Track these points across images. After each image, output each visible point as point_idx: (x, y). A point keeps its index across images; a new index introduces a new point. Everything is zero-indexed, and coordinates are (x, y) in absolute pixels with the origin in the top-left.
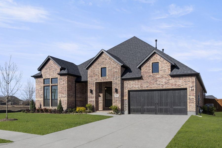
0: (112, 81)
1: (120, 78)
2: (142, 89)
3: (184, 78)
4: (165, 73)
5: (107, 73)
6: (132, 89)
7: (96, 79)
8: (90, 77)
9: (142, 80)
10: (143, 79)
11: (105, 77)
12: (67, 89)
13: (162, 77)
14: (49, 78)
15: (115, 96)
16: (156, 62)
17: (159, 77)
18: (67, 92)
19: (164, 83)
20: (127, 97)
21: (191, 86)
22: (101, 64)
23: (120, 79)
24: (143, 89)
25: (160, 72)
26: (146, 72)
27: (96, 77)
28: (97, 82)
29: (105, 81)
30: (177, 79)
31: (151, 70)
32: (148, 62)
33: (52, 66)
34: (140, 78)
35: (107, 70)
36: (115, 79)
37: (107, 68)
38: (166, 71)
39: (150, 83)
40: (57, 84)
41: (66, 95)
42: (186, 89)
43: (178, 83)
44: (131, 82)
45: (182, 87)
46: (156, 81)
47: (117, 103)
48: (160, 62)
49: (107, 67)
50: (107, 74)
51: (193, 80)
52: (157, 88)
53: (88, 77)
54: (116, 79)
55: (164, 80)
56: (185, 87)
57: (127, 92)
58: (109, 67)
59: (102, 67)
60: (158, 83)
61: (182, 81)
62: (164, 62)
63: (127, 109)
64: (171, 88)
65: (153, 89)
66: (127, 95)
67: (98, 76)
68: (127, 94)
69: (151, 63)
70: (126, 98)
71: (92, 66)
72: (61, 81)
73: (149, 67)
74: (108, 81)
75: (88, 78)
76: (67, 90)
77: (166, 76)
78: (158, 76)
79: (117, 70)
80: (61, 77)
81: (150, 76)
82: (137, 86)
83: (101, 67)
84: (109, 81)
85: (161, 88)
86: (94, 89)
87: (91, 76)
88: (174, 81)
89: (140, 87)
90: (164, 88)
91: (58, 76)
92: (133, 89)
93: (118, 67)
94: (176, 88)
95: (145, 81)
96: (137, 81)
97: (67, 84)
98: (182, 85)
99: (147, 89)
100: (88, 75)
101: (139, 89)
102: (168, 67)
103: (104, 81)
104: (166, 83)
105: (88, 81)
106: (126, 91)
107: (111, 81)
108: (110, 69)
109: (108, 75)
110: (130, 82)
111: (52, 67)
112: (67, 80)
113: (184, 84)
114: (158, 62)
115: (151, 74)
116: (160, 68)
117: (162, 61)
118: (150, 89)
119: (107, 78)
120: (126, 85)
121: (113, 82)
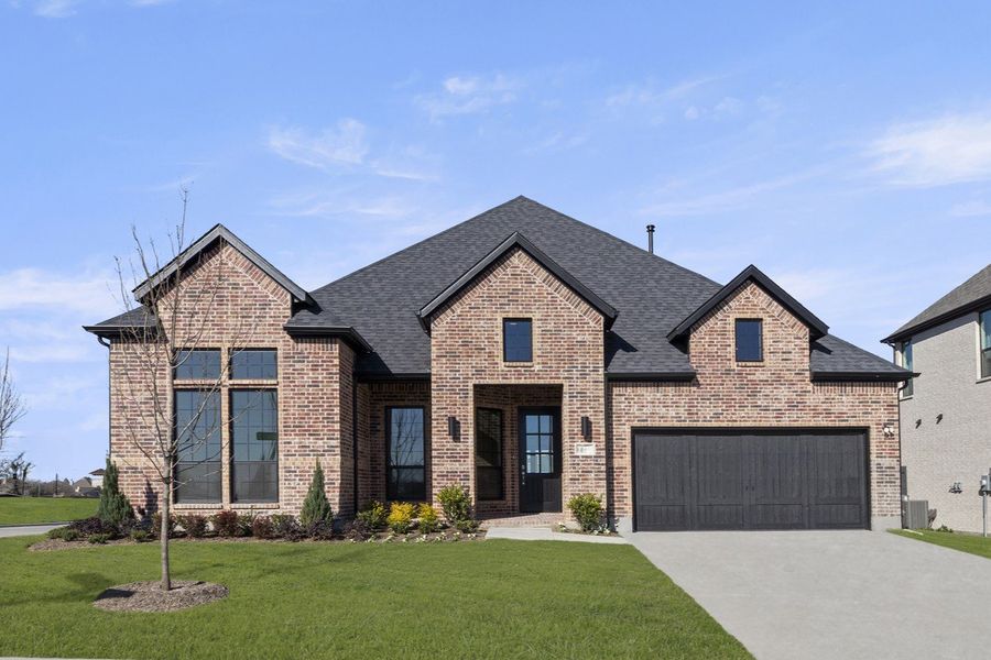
0: (562, 386)
1: (601, 371)
2: (694, 424)
3: (858, 390)
4: (789, 365)
5: (536, 344)
6: (649, 424)
7: (479, 371)
8: (444, 360)
9: (694, 385)
10: (698, 385)
11: (529, 364)
12: (337, 410)
13: (778, 380)
14: (217, 345)
15: (579, 454)
16: (754, 316)
17: (764, 377)
18: (337, 426)
19: (782, 405)
20: (628, 458)
21: (884, 419)
22: (502, 301)
23: (602, 378)
24: (700, 424)
25: (767, 356)
26: (711, 357)
27: (479, 361)
28: (482, 382)
29: (528, 382)
30: (833, 392)
31: (732, 349)
32: (719, 315)
33: (239, 280)
34: (687, 379)
35: (536, 331)
36: (575, 374)
37: (535, 324)
38: (790, 356)
39: (729, 401)
40: (274, 382)
41: (336, 443)
42: (865, 431)
43: (836, 409)
44: (648, 393)
45: (852, 423)
46: (754, 394)
47: (588, 483)
48: (767, 320)
49: (536, 316)
50: (536, 352)
51: (889, 399)
52: (757, 424)
53: (433, 356)
54: (584, 376)
55: (784, 393)
56: (862, 424)
57: (628, 436)
58: (544, 320)
59: (511, 315)
60: (759, 403)
61: (851, 398)
62: (784, 321)
63: (629, 508)
64: (812, 424)
65: (743, 424)
66: (628, 449)
67: (491, 355)
68: (628, 443)
69: (731, 320)
70: (623, 461)
71: (457, 308)
72: (298, 366)
73: (723, 333)
74: (542, 382)
75: (434, 363)
76: (337, 418)
77: (792, 376)
78: (759, 375)
79: (588, 338)
80: (301, 346)
81: (728, 373)
82: (672, 413)
83: (505, 315)
84: (547, 381)
85: (775, 424)
86: (467, 414)
87: (452, 355)
88: (822, 398)
89: (684, 415)
90: (785, 422)
91: (283, 342)
92: (656, 424)
93: (592, 324)
94: (830, 424)
95: (706, 391)
96: (671, 390)
97: (337, 386)
98: (851, 413)
99: (714, 424)
100: (433, 349)
101: (683, 424)
102: (798, 342)
103: (522, 381)
104: (792, 406)
105: (433, 378)
106: (623, 431)
107: (557, 382)
108: (551, 326)
109: (539, 353)
110: (641, 390)
111: (236, 286)
112: (336, 361)
113: (859, 410)
114: (761, 320)
115: (734, 365)
116: (767, 343)
117: (776, 314)
118: (730, 424)
119: (537, 368)
120: (623, 405)
121: (566, 389)
